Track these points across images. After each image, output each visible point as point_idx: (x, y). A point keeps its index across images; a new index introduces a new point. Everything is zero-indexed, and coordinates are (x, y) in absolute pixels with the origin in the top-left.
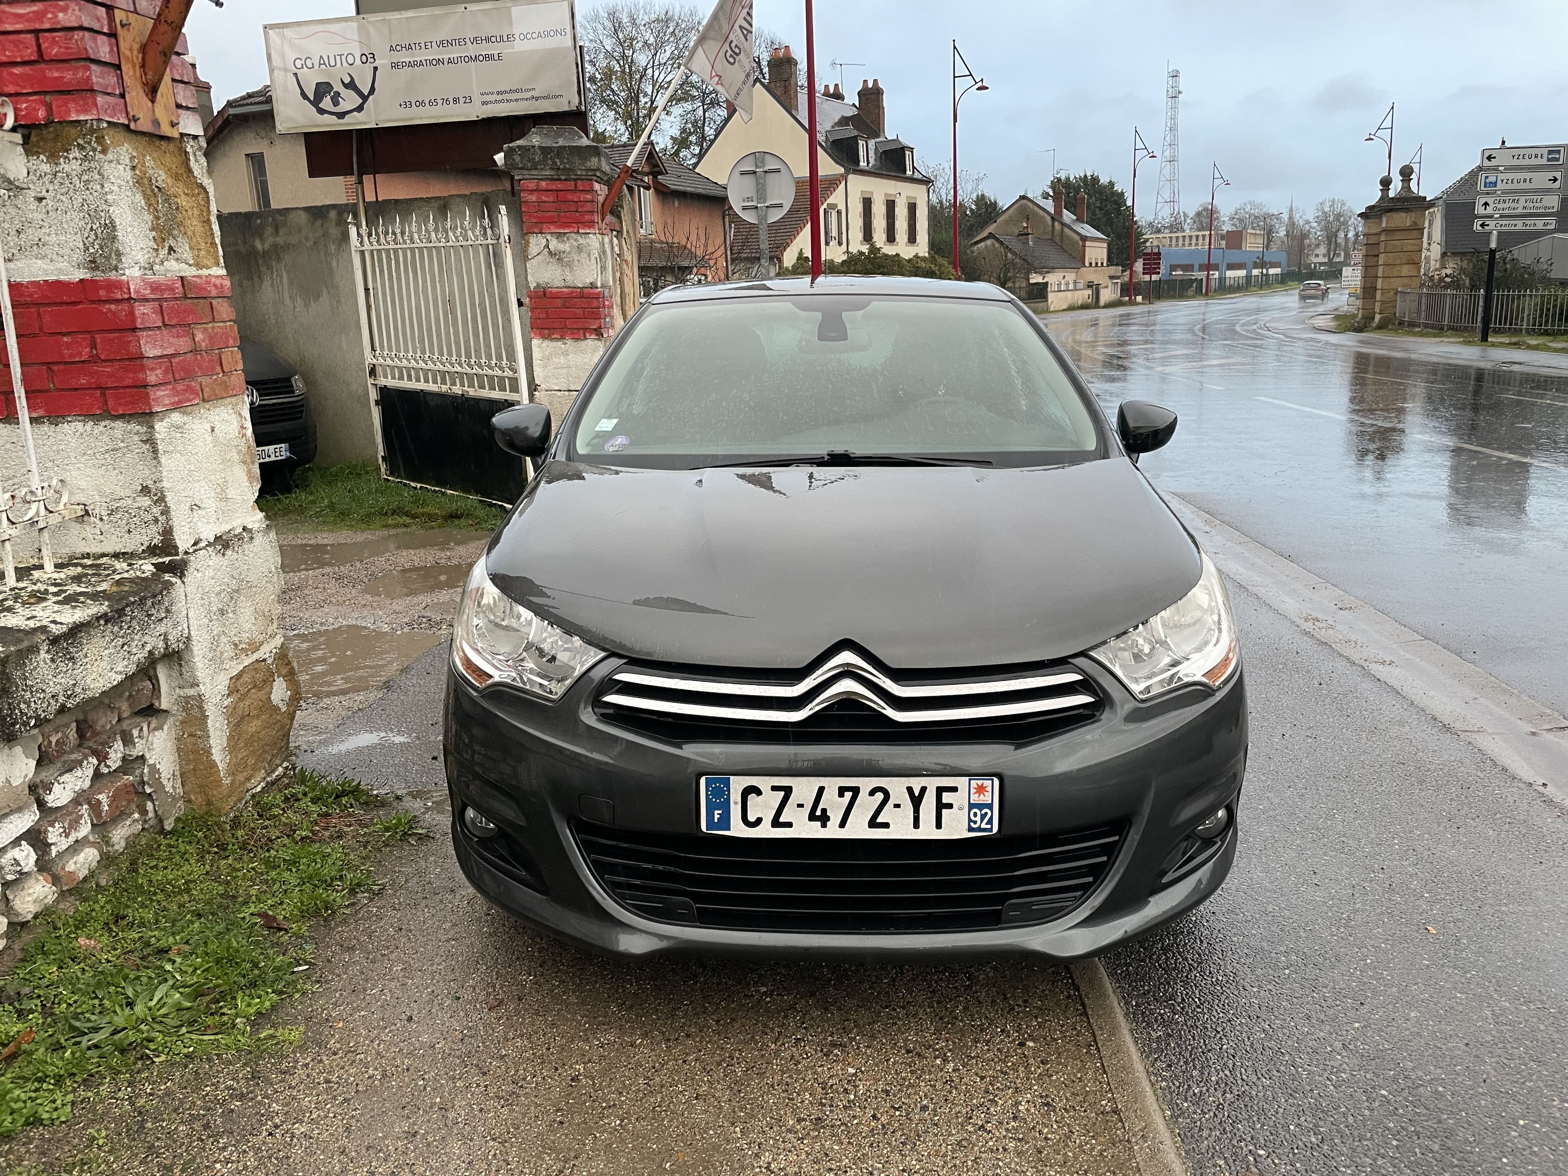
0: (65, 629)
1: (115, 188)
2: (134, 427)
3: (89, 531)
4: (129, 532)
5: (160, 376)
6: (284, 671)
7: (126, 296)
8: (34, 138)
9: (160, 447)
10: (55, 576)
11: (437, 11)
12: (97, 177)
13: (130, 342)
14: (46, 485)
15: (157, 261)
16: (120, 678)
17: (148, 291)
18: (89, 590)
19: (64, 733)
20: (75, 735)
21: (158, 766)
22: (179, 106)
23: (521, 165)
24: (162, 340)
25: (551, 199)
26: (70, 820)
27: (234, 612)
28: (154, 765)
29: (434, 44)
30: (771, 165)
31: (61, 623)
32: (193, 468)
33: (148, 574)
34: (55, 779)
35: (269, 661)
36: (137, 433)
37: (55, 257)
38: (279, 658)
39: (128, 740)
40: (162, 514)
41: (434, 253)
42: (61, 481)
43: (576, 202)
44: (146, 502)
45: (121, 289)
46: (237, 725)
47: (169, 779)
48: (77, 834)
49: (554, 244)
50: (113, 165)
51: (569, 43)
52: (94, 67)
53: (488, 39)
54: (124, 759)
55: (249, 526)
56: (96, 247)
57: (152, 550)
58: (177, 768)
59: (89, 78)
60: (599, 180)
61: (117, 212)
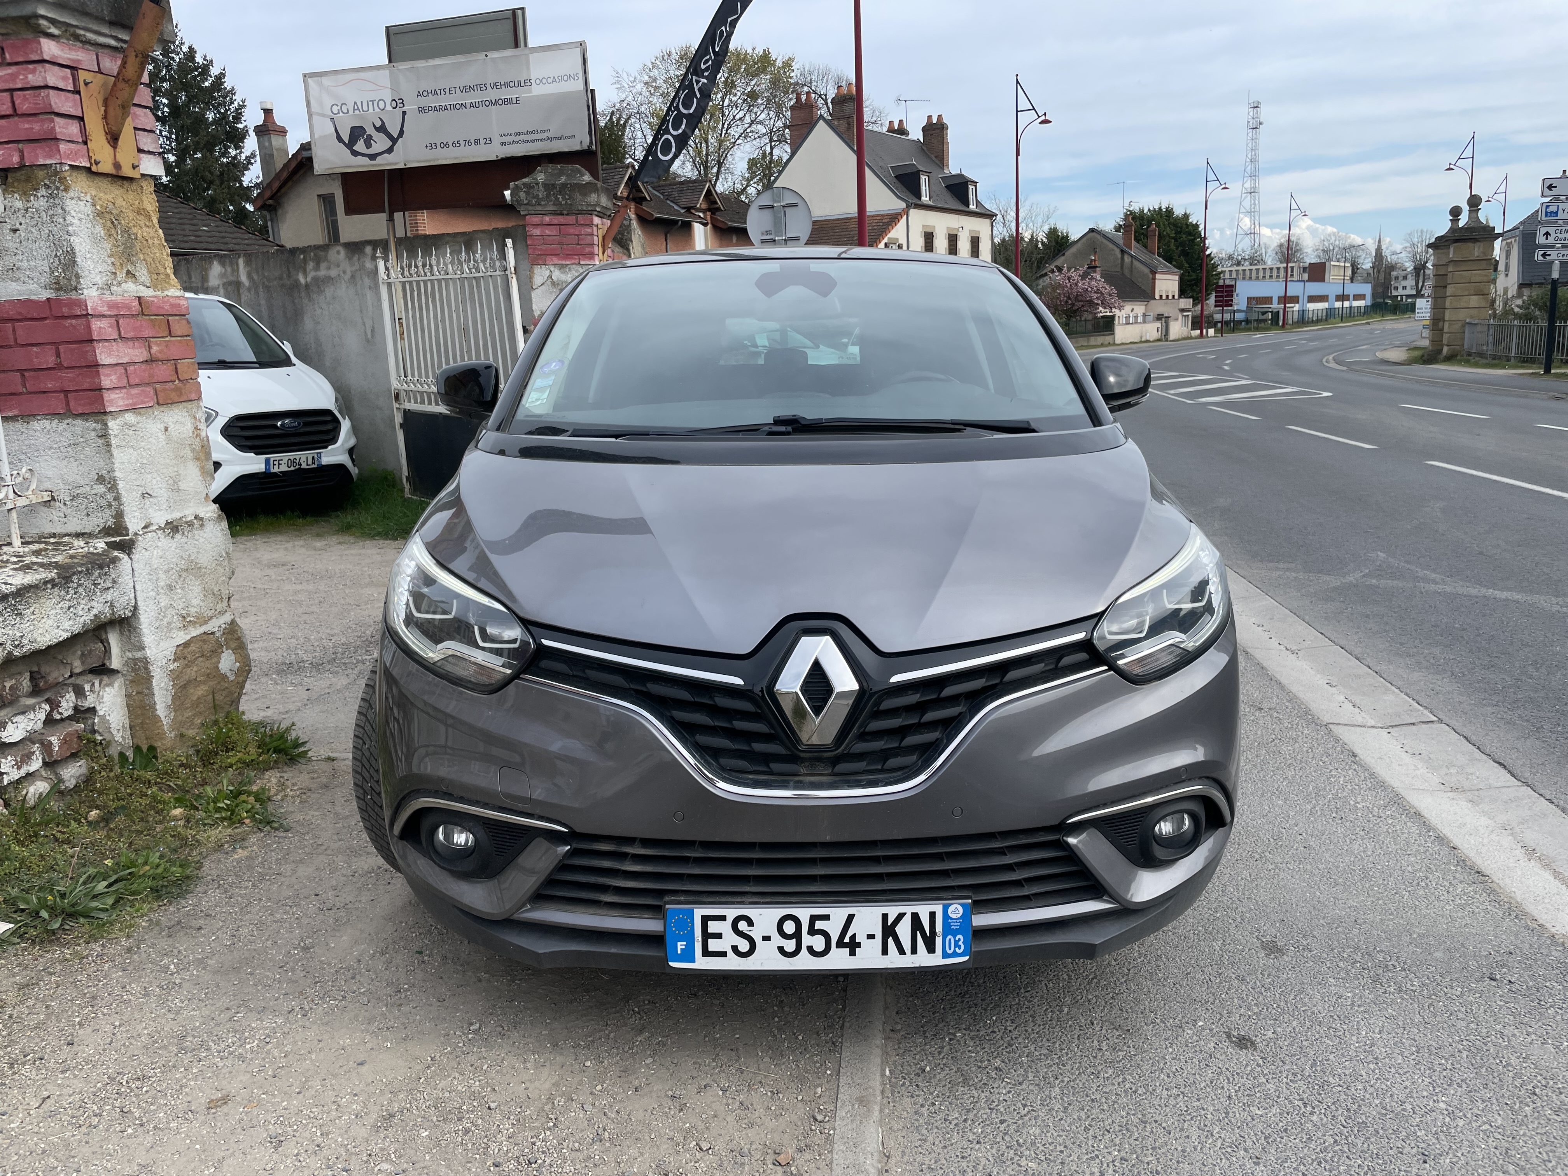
0: (13, 589)
1: (76, 221)
2: (91, 424)
3: (55, 514)
4: (88, 515)
5: (115, 381)
6: (233, 645)
7: (84, 313)
8: (10, 180)
9: (113, 442)
10: (21, 550)
11: (461, 58)
12: (60, 211)
13: (88, 351)
14: (15, 473)
15: (115, 283)
16: (66, 635)
17: (105, 308)
18: (46, 560)
19: (18, 681)
20: (29, 683)
21: (108, 718)
22: (140, 151)
23: (526, 202)
24: (118, 351)
25: (554, 233)
26: (22, 755)
27: (182, 589)
28: (104, 715)
29: (457, 89)
30: (789, 199)
31: (11, 584)
32: (145, 461)
33: (100, 550)
34: (9, 719)
35: (218, 634)
36: (94, 430)
37: (26, 279)
38: (228, 633)
39: (79, 692)
40: (115, 499)
41: (451, 285)
42: (30, 470)
43: (578, 235)
44: (101, 489)
45: (80, 307)
46: (184, 687)
47: (119, 730)
48: (29, 768)
49: (557, 274)
50: (74, 202)
51: (581, 87)
52: (57, 119)
53: (507, 85)
54: (76, 708)
55: (202, 515)
56: (60, 270)
57: (106, 531)
58: (127, 721)
59: (53, 129)
60: (601, 215)
61: (77, 241)
